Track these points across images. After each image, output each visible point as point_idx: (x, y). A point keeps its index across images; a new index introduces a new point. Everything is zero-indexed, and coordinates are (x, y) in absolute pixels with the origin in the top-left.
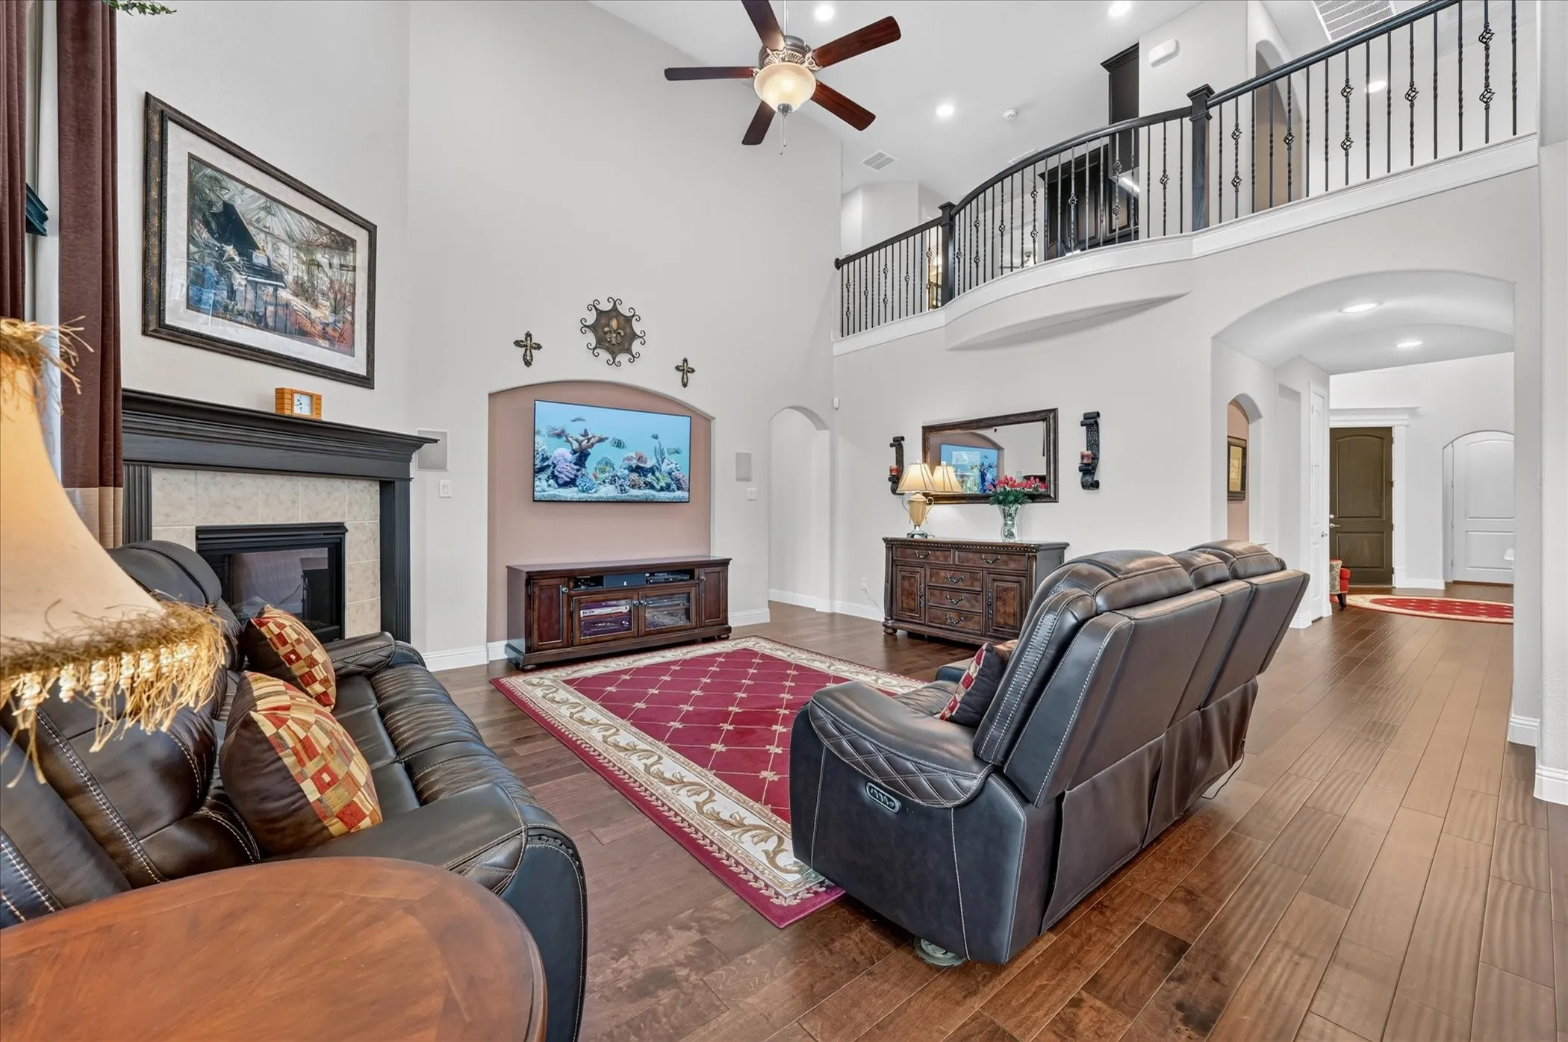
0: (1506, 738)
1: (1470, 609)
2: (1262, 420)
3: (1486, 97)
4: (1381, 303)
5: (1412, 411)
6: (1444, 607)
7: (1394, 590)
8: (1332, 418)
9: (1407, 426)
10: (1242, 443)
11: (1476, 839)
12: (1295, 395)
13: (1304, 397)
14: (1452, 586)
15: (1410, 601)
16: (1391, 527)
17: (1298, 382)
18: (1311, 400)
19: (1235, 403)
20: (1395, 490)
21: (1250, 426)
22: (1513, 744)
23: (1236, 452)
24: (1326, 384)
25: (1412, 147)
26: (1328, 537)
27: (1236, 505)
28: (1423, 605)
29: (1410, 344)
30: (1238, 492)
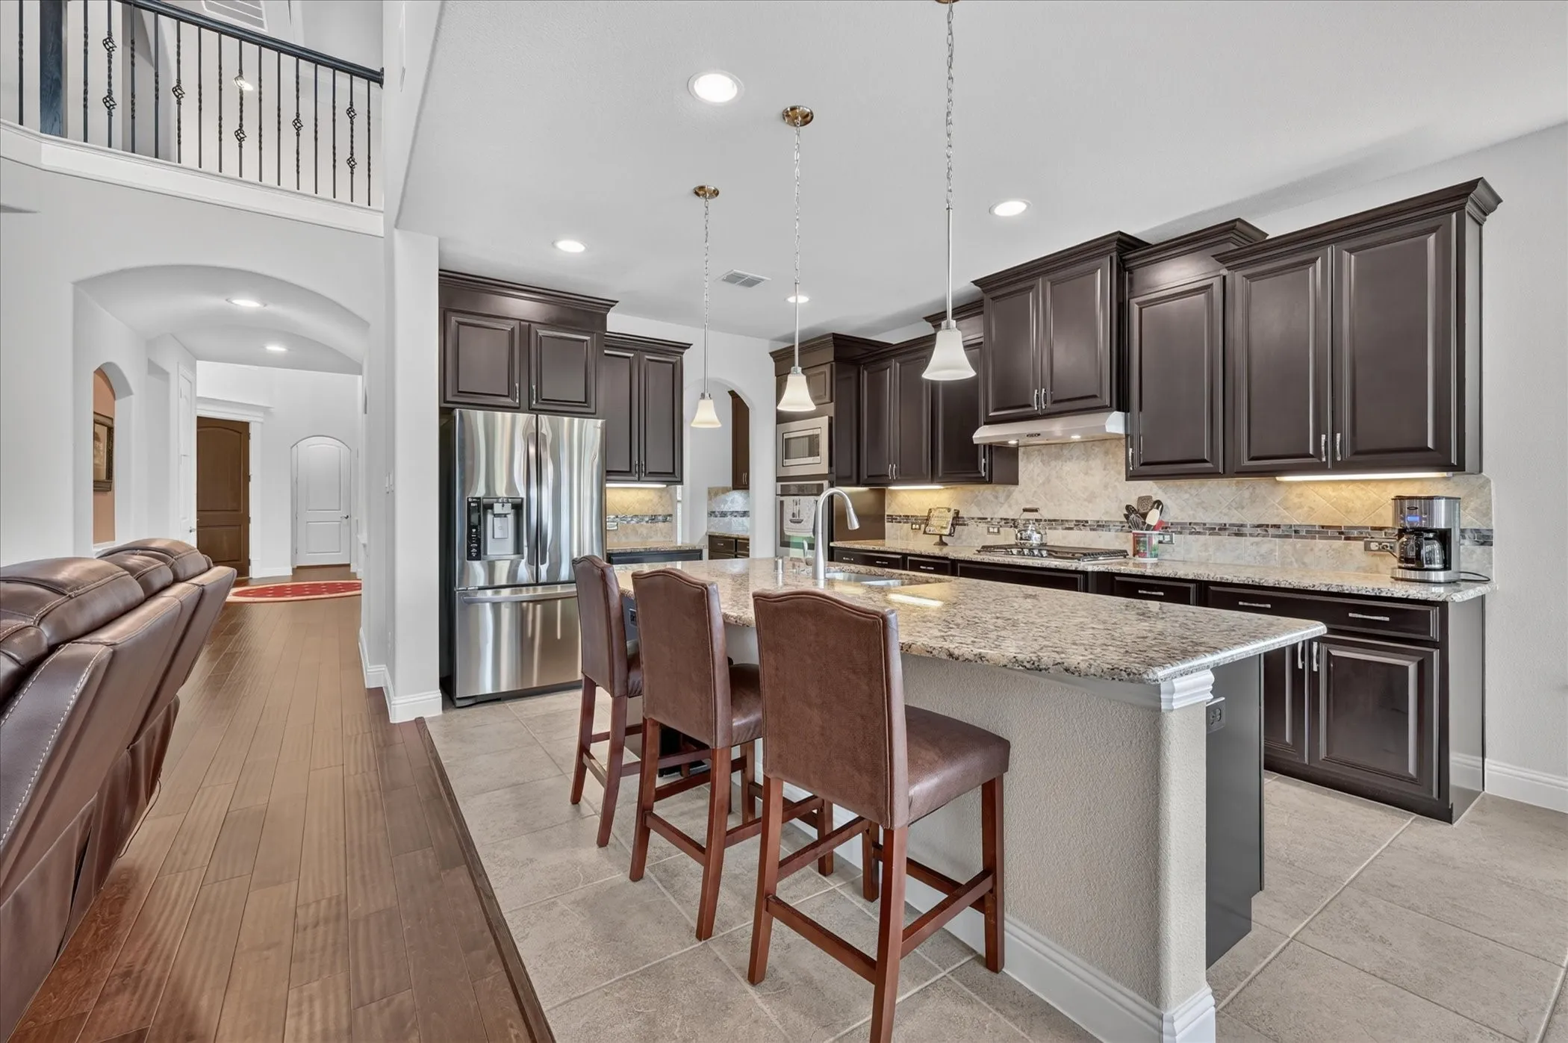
0: (364, 686)
1: (315, 589)
2: (132, 396)
3: (351, 162)
4: (265, 305)
5: (265, 410)
6: (297, 590)
7: (250, 581)
8: (199, 407)
9: (262, 423)
10: (108, 422)
11: (366, 770)
12: (164, 375)
13: (173, 377)
14: (298, 570)
15: (267, 589)
16: (248, 520)
17: (170, 362)
18: (178, 383)
19: (100, 372)
20: (251, 484)
21: (116, 402)
22: (369, 689)
23: (103, 432)
24: (193, 368)
25: (298, 172)
26: (196, 532)
27: (102, 497)
28: (279, 591)
29: (276, 348)
30: (103, 482)
